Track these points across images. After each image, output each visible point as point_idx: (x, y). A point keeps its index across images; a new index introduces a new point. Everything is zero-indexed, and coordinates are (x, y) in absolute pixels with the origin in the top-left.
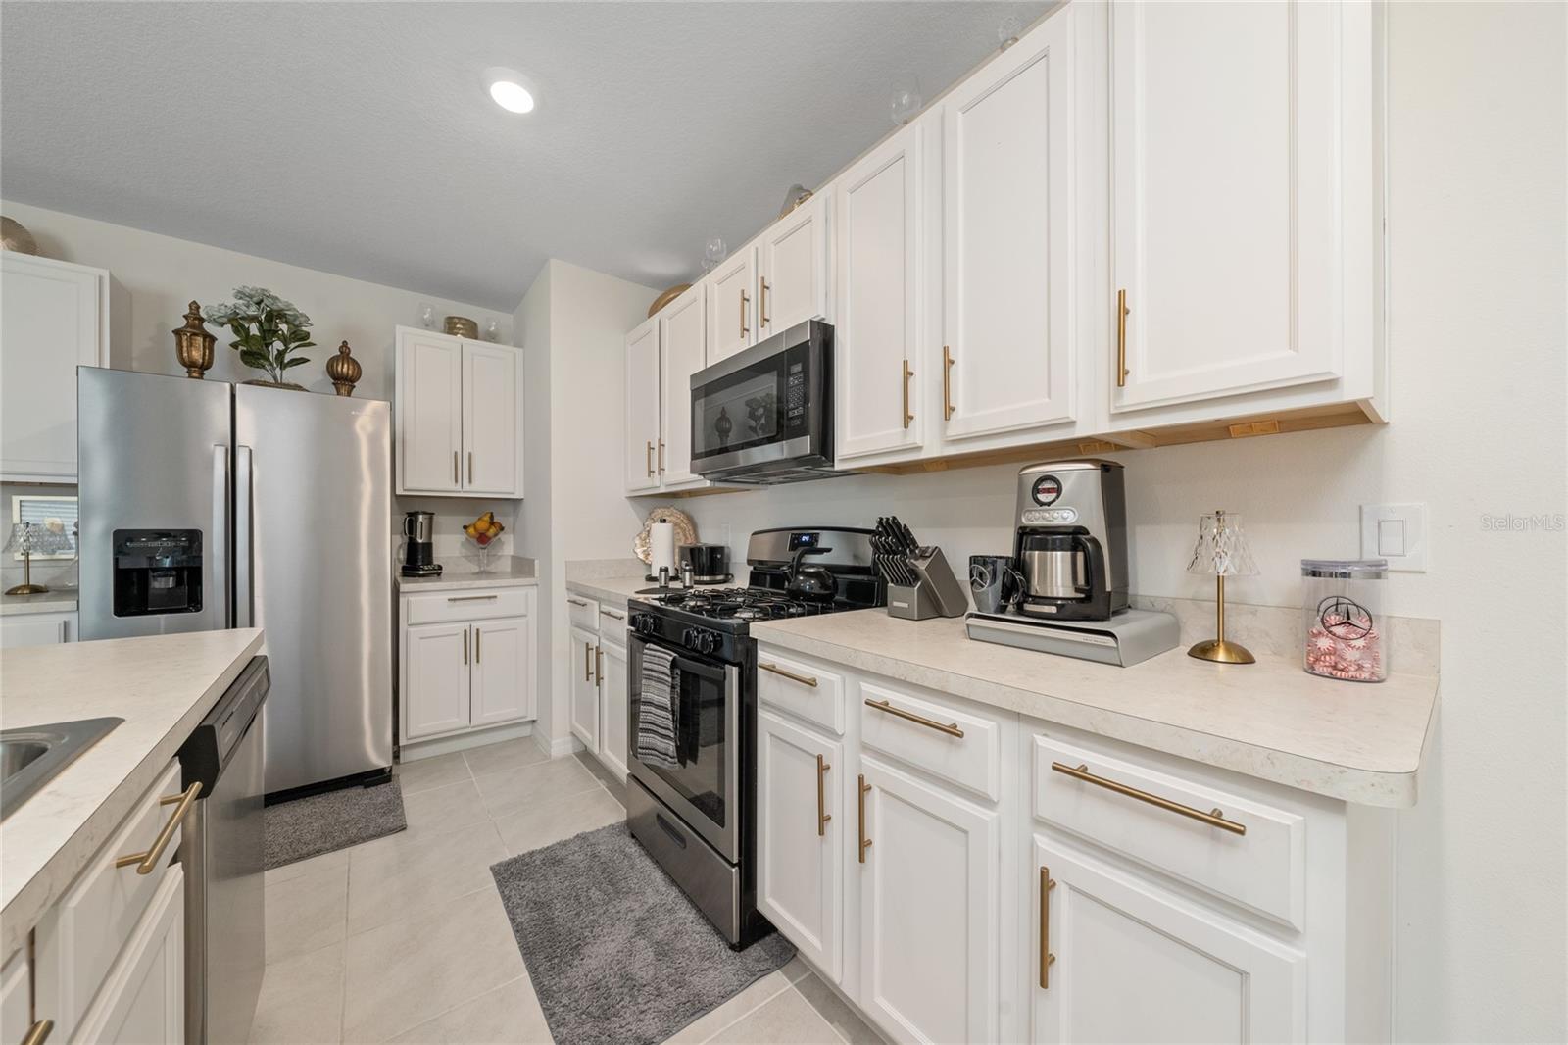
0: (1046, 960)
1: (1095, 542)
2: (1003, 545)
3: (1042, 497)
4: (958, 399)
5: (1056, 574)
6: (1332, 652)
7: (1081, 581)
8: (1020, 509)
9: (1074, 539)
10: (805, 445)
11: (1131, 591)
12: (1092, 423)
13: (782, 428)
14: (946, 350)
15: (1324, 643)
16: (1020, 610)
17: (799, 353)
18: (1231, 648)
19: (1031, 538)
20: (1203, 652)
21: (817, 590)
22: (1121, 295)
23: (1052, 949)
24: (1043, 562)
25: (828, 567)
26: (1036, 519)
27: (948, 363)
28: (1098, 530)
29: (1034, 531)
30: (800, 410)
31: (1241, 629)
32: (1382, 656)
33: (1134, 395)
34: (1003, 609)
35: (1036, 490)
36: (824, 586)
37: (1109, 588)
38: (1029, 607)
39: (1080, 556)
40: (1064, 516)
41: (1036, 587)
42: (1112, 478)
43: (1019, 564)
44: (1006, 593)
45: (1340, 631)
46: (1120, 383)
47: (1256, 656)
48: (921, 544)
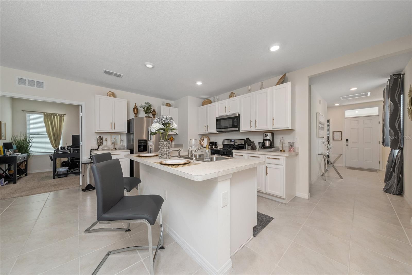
0: (267, 174)
1: (271, 140)
2: (262, 141)
3: (266, 136)
4: (257, 125)
5: (267, 144)
6: (290, 150)
7: (270, 144)
8: (264, 137)
9: (269, 140)
10: (237, 129)
11: (275, 146)
12: (271, 129)
13: (234, 126)
14: (256, 120)
15: (290, 149)
16: (264, 147)
17: (236, 117)
18: (283, 150)
19: (265, 140)
20: (281, 151)
21: (237, 147)
22: (273, 118)
23: (267, 173)
24: (266, 142)
25: (238, 144)
26: (265, 138)
27: (256, 121)
28: (271, 139)
29: (265, 139)
30: (236, 124)
31: (284, 149)
32: (294, 150)
33: (274, 127)
34: (262, 147)
35: (265, 135)
36: (238, 147)
37: (272, 145)
38: (265, 147)
39: (270, 142)
40: (268, 138)
41: (265, 145)
42: (273, 134)
43: (264, 143)
44: (262, 146)
45: (291, 148)
46: (273, 126)
47: (285, 151)
48: (251, 141)
